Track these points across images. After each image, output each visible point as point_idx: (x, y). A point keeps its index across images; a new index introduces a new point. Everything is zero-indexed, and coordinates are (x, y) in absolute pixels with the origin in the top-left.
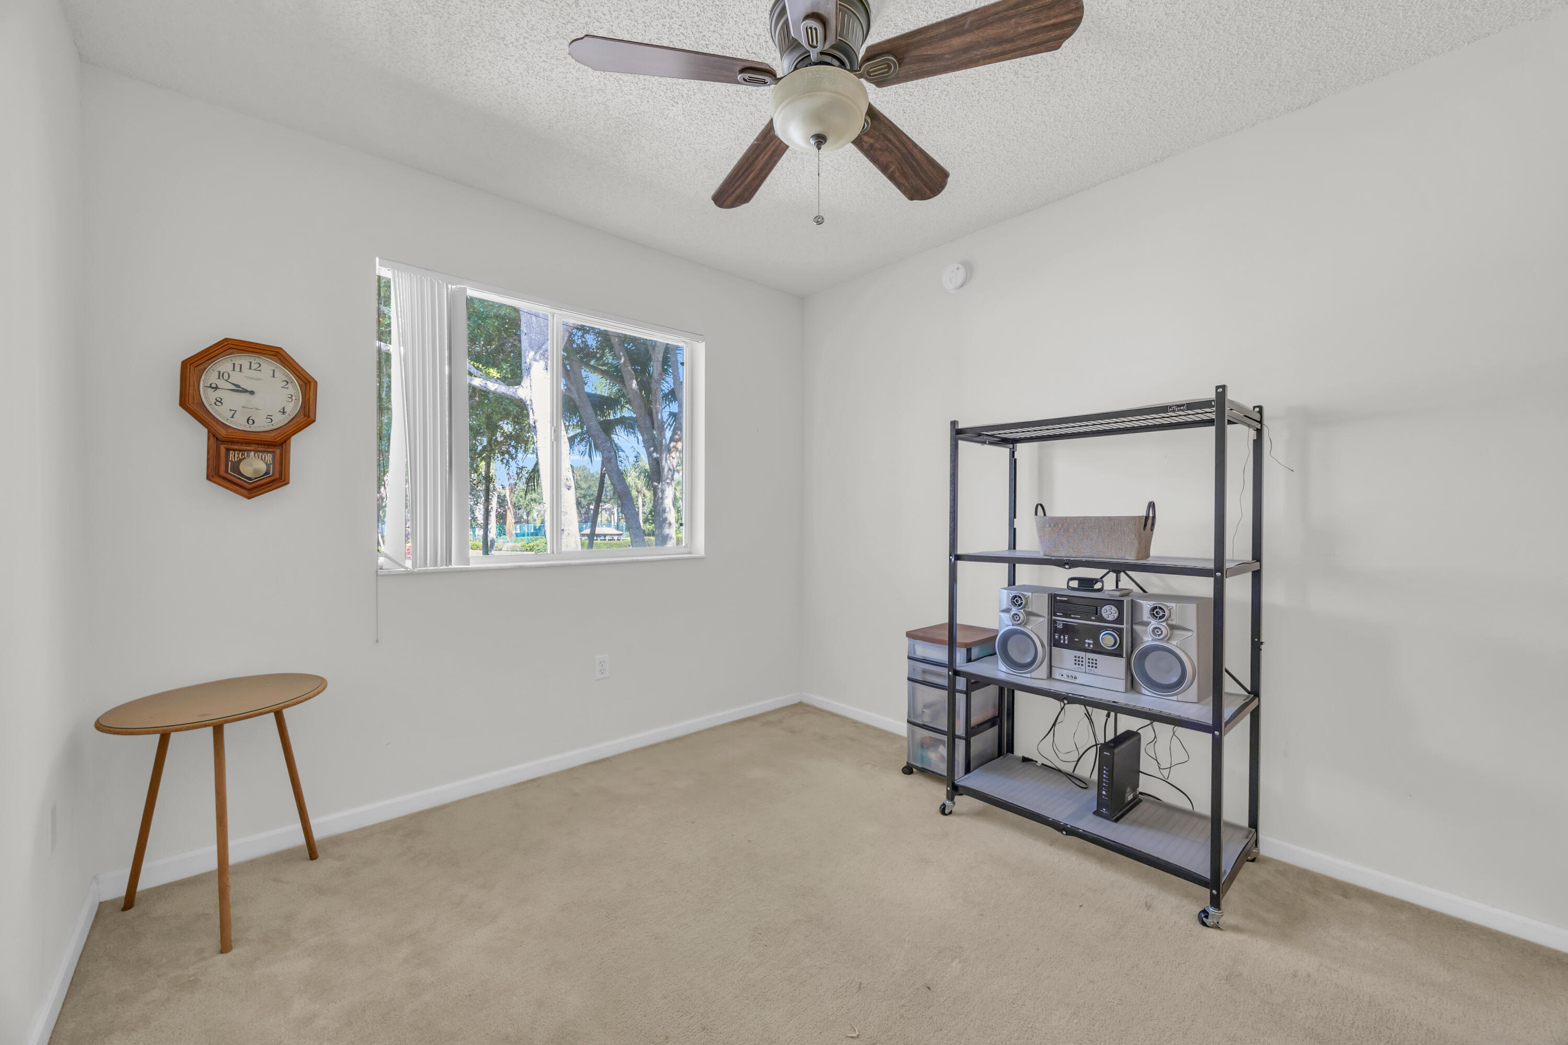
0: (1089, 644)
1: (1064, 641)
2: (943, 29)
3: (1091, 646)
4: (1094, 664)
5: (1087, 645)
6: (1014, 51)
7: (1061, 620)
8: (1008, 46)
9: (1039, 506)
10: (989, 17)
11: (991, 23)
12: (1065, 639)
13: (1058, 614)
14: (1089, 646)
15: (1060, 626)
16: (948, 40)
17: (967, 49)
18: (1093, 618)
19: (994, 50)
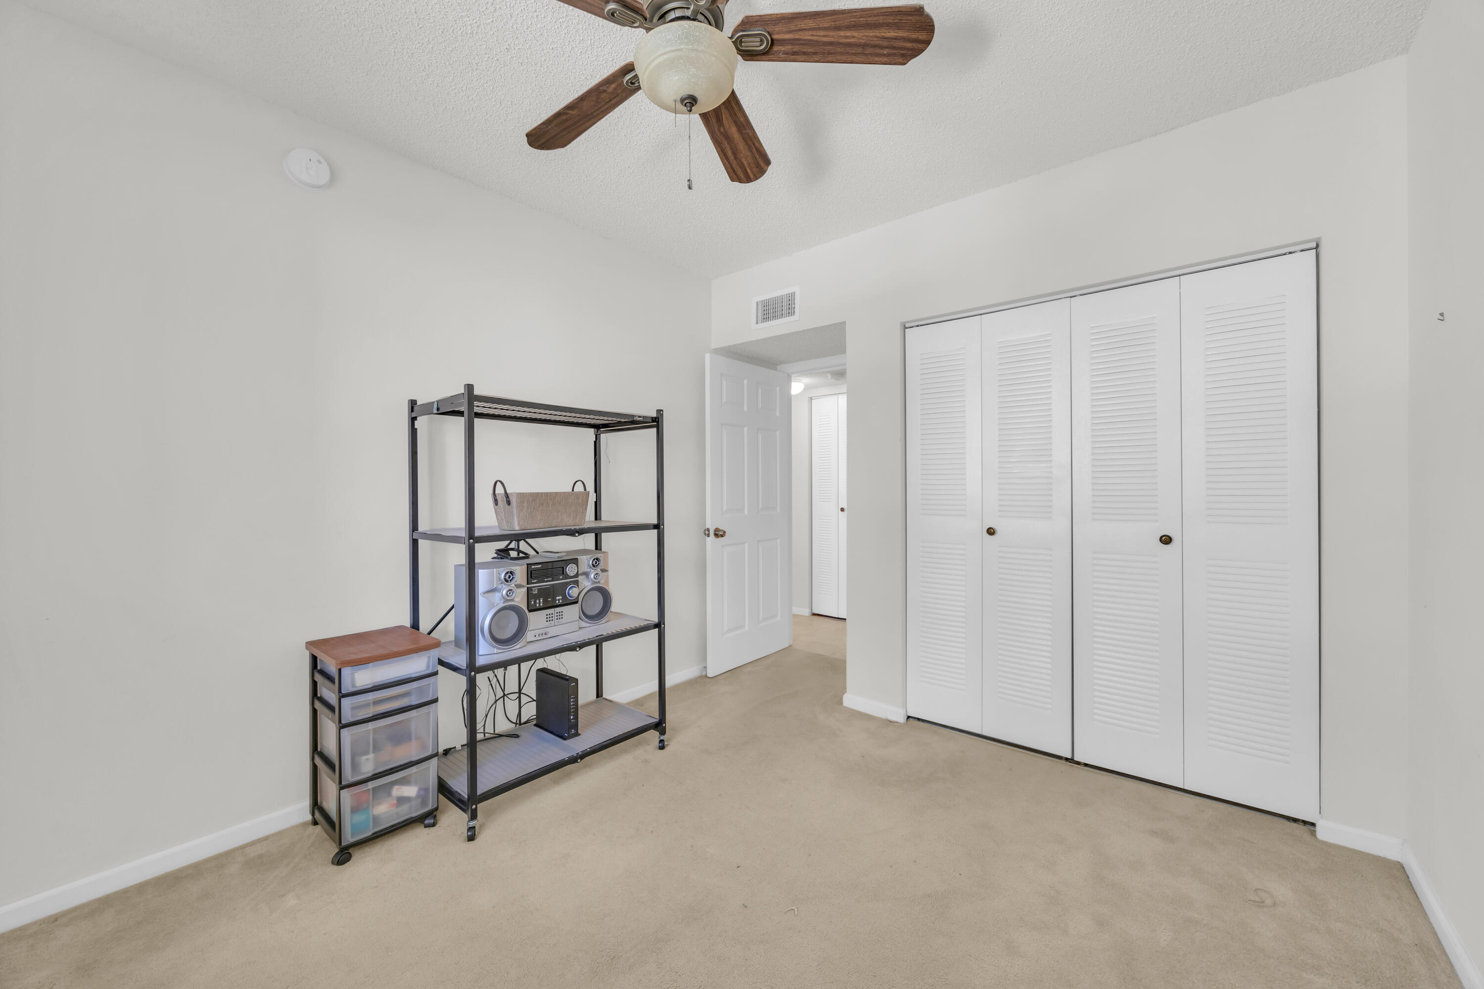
0: (559, 600)
1: (540, 604)
2: (742, 119)
3: (561, 601)
4: (560, 616)
5: (557, 602)
6: (729, 162)
7: (536, 586)
8: (732, 158)
9: (498, 483)
10: (751, 141)
11: (747, 144)
12: (540, 602)
13: (533, 581)
14: (559, 602)
15: (536, 592)
16: (734, 125)
17: (728, 138)
18: (561, 577)
19: (730, 153)
